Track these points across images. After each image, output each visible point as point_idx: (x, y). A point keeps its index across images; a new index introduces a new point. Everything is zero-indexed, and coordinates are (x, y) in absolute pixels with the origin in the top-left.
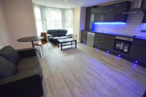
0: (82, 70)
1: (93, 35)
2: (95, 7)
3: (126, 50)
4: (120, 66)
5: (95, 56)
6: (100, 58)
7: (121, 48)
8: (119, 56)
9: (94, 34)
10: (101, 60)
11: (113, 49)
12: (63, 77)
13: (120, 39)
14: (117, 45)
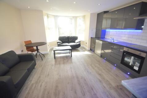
0: (68, 83)
1: (100, 44)
2: (105, 12)
3: (136, 68)
4: (121, 89)
5: (96, 68)
6: (100, 72)
7: (130, 64)
8: (129, 73)
9: (101, 42)
10: (100, 74)
11: (121, 63)
12: (46, 86)
13: (129, 51)
14: (126, 59)
